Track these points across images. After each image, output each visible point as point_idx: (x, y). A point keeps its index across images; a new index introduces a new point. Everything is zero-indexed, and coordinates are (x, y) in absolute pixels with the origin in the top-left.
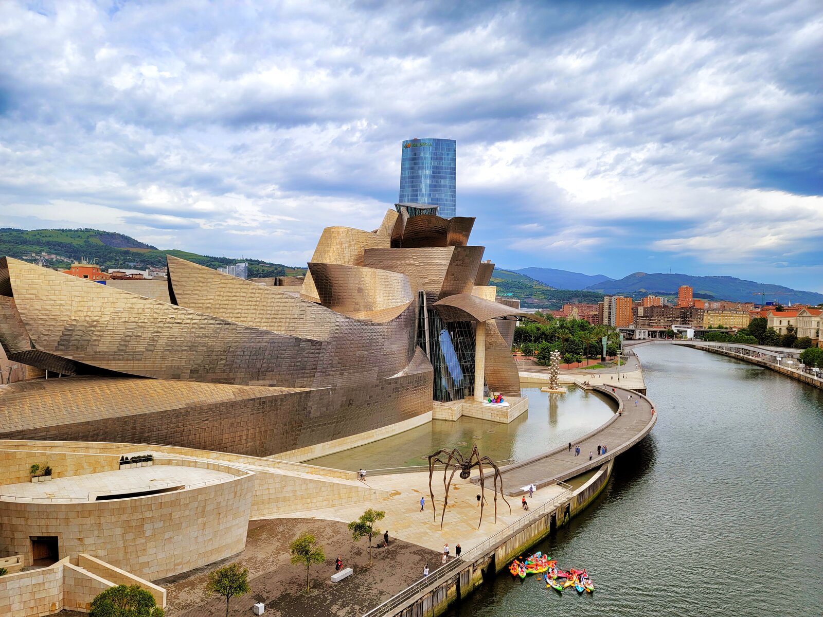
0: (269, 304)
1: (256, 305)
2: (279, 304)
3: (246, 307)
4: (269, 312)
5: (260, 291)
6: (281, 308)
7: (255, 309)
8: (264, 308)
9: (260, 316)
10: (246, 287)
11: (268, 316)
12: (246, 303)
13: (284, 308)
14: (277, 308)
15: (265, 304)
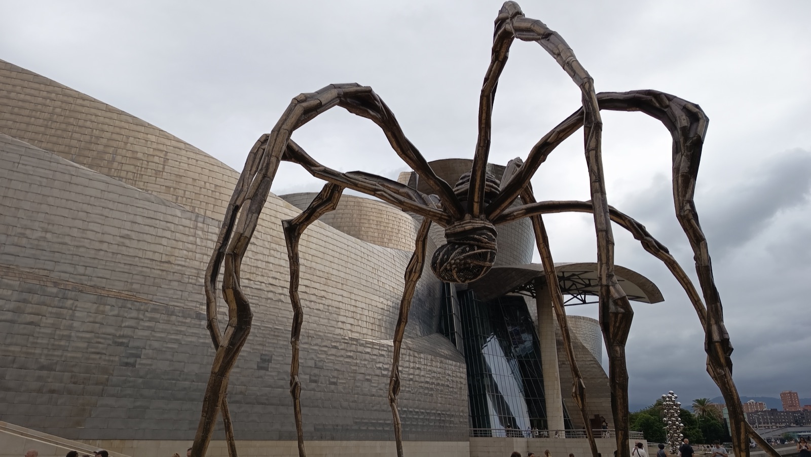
0: (81, 123)
1: (50, 119)
2: (106, 127)
3: (26, 119)
4: (76, 135)
5: (65, 98)
6: (108, 135)
7: (46, 127)
8: (70, 128)
9: (54, 139)
10: (36, 86)
11: (74, 143)
12: (27, 112)
13: (115, 136)
14: (96, 133)
15: (72, 120)
